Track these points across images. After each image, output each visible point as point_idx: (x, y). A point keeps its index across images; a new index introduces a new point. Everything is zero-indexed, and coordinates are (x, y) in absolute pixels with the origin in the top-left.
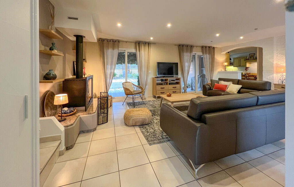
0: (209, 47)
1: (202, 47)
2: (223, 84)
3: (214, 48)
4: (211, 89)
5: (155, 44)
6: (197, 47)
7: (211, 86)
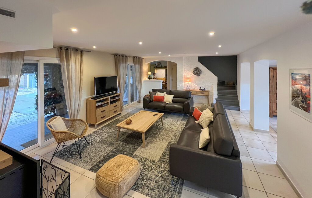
0: (139, 58)
1: (134, 57)
2: (160, 95)
3: (142, 58)
4: (151, 101)
5: (91, 52)
6: (129, 57)
7: (150, 98)
